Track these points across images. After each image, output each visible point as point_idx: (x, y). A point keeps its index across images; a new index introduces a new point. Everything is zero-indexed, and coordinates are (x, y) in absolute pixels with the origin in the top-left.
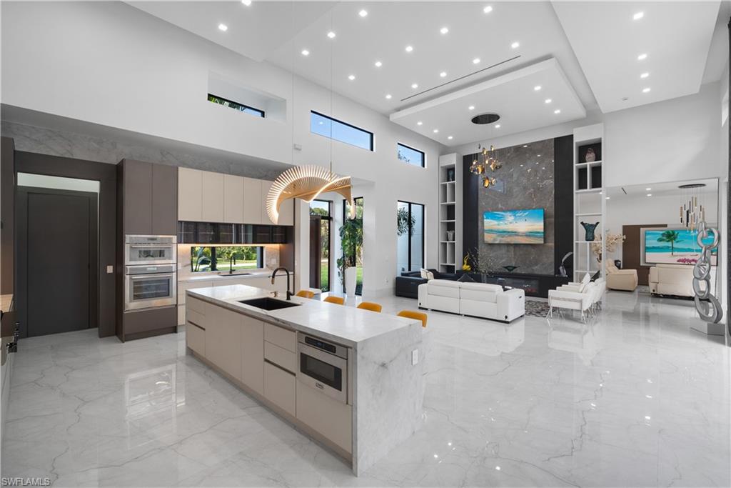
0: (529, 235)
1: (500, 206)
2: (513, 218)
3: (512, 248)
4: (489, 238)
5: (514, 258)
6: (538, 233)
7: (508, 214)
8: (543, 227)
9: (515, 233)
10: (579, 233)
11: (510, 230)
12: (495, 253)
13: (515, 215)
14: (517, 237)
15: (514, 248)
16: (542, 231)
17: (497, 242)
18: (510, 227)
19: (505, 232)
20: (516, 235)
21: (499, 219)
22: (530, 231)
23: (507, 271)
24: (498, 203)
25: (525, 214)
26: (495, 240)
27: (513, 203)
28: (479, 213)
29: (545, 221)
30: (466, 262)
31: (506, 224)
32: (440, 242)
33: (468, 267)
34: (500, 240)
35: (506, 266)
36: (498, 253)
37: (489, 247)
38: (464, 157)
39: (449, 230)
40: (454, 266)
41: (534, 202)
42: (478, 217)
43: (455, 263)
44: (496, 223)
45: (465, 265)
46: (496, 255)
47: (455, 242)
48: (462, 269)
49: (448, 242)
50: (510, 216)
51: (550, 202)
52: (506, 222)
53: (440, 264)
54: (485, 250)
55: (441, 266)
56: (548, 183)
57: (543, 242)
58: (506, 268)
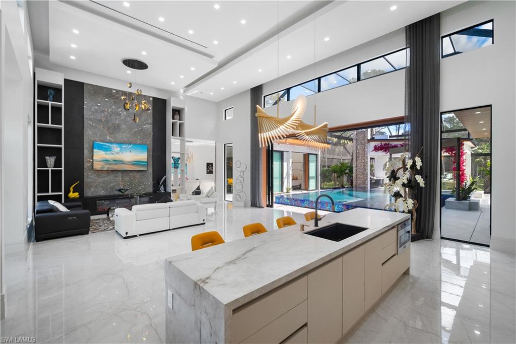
0: (134, 163)
1: (108, 138)
2: (119, 149)
3: (120, 174)
4: (97, 166)
5: (122, 182)
6: (142, 162)
7: (115, 145)
8: (146, 157)
9: (121, 162)
10: (170, 162)
12: (102, 179)
13: (121, 147)
14: (123, 165)
15: (122, 174)
16: (146, 161)
17: (105, 169)
18: (117, 157)
20: (123, 164)
21: (106, 149)
22: (136, 160)
23: (120, 193)
24: (107, 135)
25: (130, 146)
26: (102, 167)
27: (120, 137)
28: (85, 141)
29: (148, 154)
30: (71, 189)
31: (112, 154)
32: (37, 169)
33: (76, 195)
34: (108, 168)
35: (118, 189)
36: (106, 179)
37: (98, 173)
38: (65, 79)
39: (50, 156)
40: (61, 195)
41: (138, 139)
42: (83, 145)
43: (61, 191)
44: (104, 153)
45: (71, 192)
46: (104, 180)
47: (63, 169)
48: (69, 198)
49: (50, 169)
50: (117, 147)
51: (149, 141)
52: (113, 152)
53: (37, 194)
54: (92, 177)
55: (38, 196)
56: (149, 127)
57: (146, 169)
58: (120, 190)
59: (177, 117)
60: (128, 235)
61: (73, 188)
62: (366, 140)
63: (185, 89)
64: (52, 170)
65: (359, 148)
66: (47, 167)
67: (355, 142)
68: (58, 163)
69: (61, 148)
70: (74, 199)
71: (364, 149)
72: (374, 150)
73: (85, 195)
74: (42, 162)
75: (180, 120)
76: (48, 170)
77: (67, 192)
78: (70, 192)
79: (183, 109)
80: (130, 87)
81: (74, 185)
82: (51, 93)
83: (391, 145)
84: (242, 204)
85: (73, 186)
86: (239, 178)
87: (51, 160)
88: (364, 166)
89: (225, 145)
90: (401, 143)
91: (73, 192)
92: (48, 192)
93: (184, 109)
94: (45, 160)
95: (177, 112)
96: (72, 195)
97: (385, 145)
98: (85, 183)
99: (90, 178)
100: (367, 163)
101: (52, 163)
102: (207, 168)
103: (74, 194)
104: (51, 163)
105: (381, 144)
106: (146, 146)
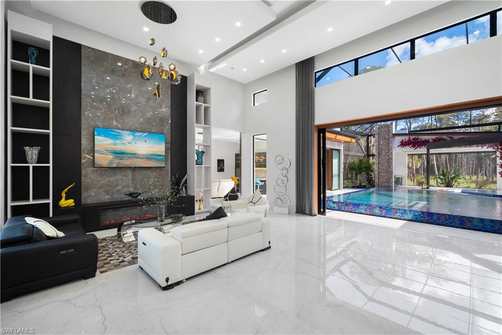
0: (149, 157)
1: (115, 123)
2: (131, 137)
3: (130, 172)
4: (103, 159)
5: (132, 183)
6: (160, 156)
7: (126, 133)
8: (164, 150)
9: (134, 155)
11: (129, 152)
12: (106, 180)
13: (134, 135)
14: (136, 160)
15: (133, 173)
16: (164, 154)
17: (114, 165)
18: (129, 148)
19: (123, 153)
21: (116, 137)
22: (151, 153)
23: (130, 198)
24: (113, 119)
26: (111, 162)
27: (130, 124)
28: (83, 127)
29: (165, 146)
30: (64, 195)
31: (124, 144)
32: (10, 164)
33: (71, 202)
34: (119, 163)
35: (128, 193)
36: (112, 179)
37: (101, 171)
38: (53, 36)
39: (31, 146)
40: (49, 203)
41: (153, 126)
42: (81, 131)
43: (48, 197)
44: (112, 142)
45: (63, 199)
46: (109, 181)
47: (51, 165)
48: (60, 207)
49: (31, 166)
50: (128, 135)
51: (167, 128)
52: (124, 142)
53: (10, 204)
54: (92, 176)
55: (12, 207)
56: (165, 110)
57: (164, 165)
58: (131, 195)
59: (201, 98)
60: (170, 283)
61: (66, 193)
62: (390, 134)
63: (209, 64)
64: (34, 167)
65: (381, 143)
66: (27, 163)
67: (377, 136)
68: (43, 157)
69: (48, 135)
70: (68, 209)
71: (389, 144)
72: (399, 146)
73: (83, 202)
74: (19, 155)
75: (204, 103)
76: (29, 167)
77: (57, 198)
78: (61, 198)
79: (208, 89)
80: (152, 45)
81: (68, 188)
82: (33, 54)
83: (421, 139)
84: (286, 210)
85: (66, 190)
86: (281, 177)
87: (32, 153)
88: (388, 163)
89: (253, 136)
90: (434, 137)
91: (66, 199)
92: (28, 199)
93: (210, 88)
94: (24, 151)
95: (201, 93)
96: (65, 203)
97: (413, 139)
98: (82, 185)
99: (90, 178)
100: (392, 160)
101: (35, 157)
102: (218, 164)
103: (68, 201)
104: (32, 156)
105: (409, 139)
106: (164, 135)
